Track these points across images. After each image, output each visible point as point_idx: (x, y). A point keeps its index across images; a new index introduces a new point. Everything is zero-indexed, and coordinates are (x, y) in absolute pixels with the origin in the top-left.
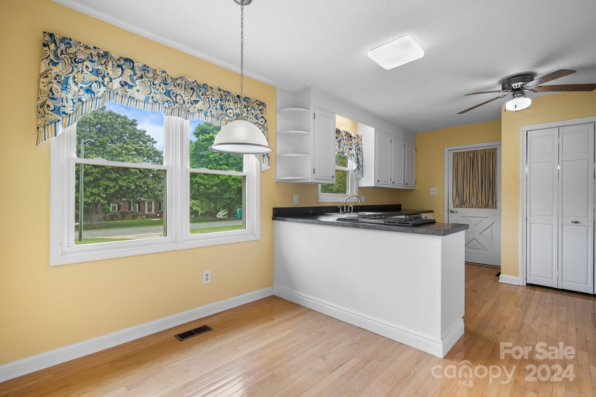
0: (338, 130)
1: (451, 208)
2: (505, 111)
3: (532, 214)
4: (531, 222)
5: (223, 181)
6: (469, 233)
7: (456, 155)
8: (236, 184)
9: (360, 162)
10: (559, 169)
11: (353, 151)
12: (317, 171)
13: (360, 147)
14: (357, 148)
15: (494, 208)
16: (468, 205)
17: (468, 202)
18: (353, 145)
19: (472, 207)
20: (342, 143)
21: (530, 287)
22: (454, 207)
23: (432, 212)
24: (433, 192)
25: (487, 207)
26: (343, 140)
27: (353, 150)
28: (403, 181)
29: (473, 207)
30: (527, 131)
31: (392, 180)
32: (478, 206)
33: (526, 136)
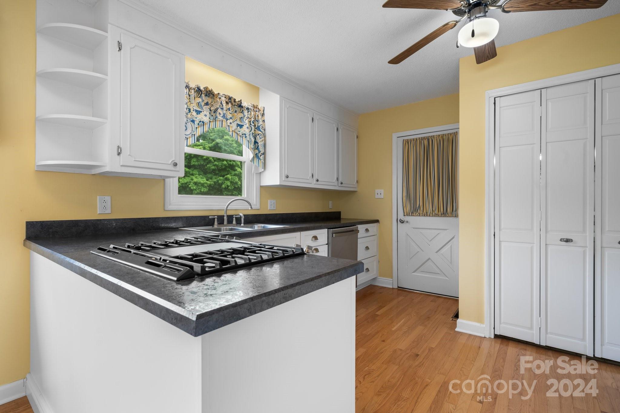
0: (209, 91)
1: (401, 216)
2: (458, 47)
3: (502, 227)
4: (501, 240)
5: (184, 185)
6: (423, 251)
7: (407, 143)
8: (199, 189)
9: (260, 147)
10: (541, 159)
11: (245, 130)
12: (126, 152)
13: (259, 124)
14: (255, 126)
15: (454, 217)
16: (421, 212)
17: (422, 209)
18: (245, 120)
19: (426, 215)
20: (220, 114)
21: (499, 341)
22: (404, 216)
23: (377, 221)
24: (379, 194)
25: (445, 215)
26: (222, 109)
27: (245, 127)
28: (336, 179)
29: (428, 215)
30: (495, 98)
31: (316, 177)
32: (434, 213)
33: (494, 105)
